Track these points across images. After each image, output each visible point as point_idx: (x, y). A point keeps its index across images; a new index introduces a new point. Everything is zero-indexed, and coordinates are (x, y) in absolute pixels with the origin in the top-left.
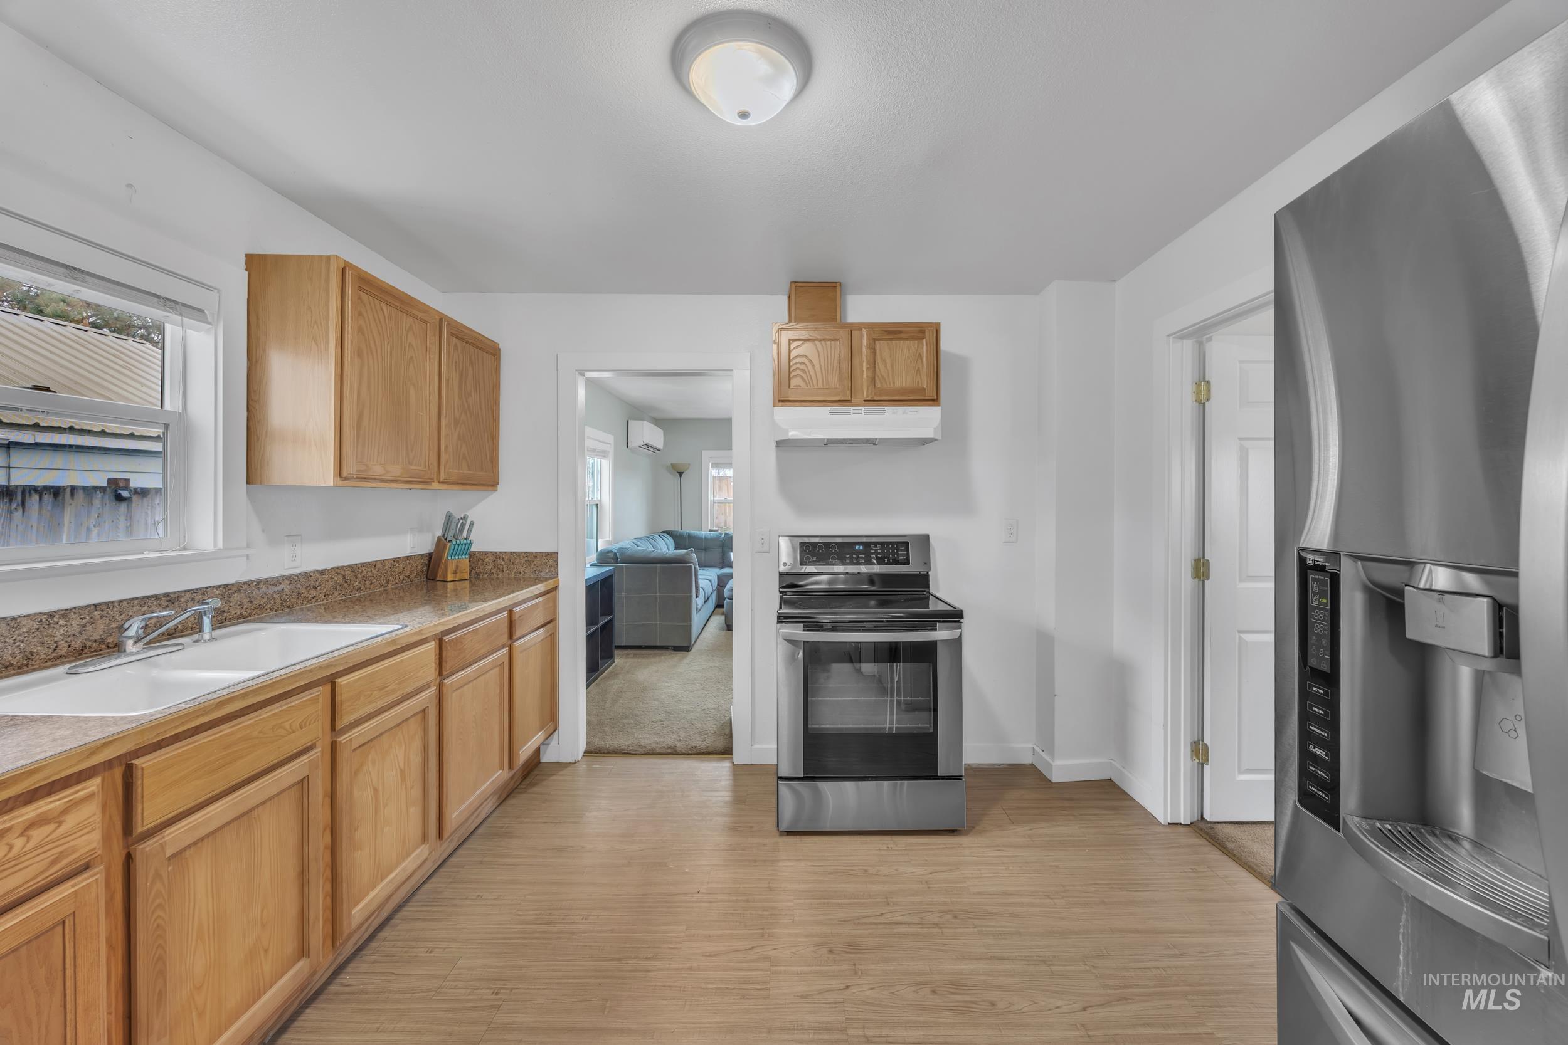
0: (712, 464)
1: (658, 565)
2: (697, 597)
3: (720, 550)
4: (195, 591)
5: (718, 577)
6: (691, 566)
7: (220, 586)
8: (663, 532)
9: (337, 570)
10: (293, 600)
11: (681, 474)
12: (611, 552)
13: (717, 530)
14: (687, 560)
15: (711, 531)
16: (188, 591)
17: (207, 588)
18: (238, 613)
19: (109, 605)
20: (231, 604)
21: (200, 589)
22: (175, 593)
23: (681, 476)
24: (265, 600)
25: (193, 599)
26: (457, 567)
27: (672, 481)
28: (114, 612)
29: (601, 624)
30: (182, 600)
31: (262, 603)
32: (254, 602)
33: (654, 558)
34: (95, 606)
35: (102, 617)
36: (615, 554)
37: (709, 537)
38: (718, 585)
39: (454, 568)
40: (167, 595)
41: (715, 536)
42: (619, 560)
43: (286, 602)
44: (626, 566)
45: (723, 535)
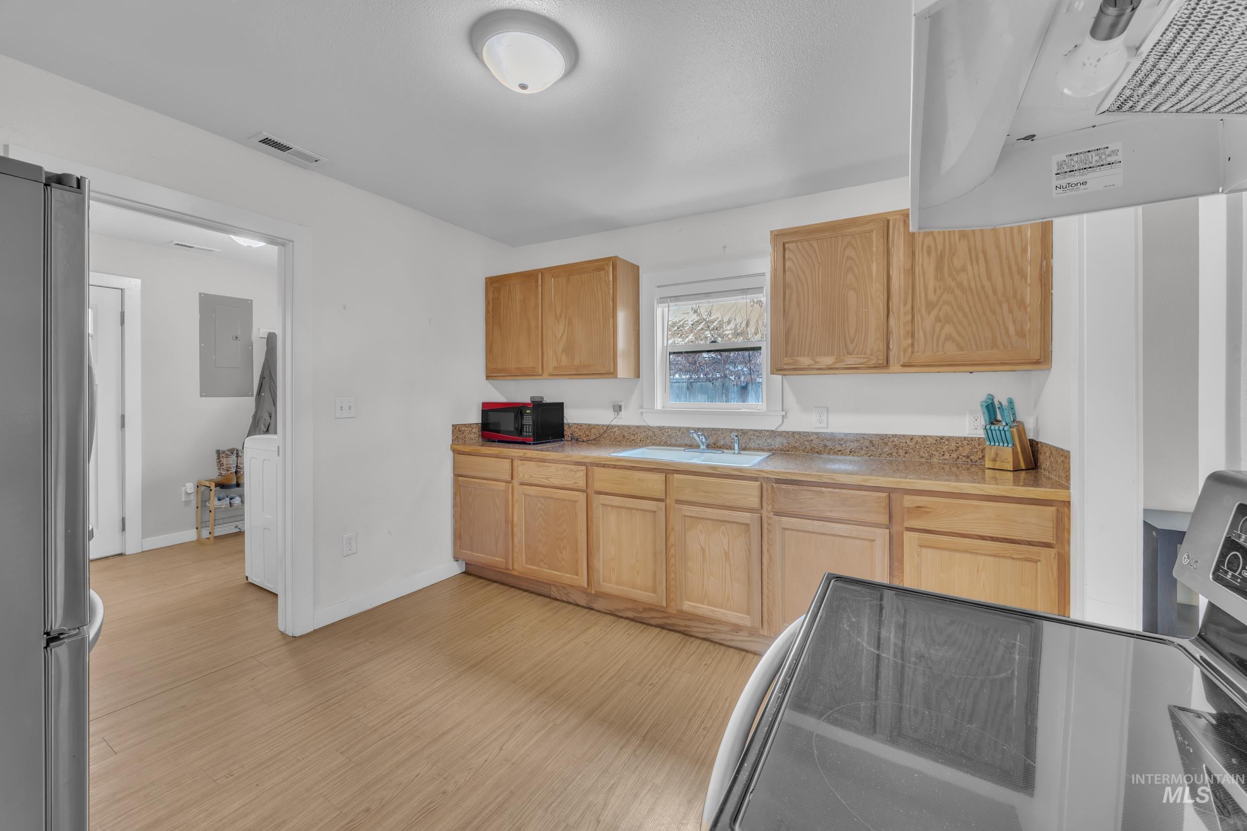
4: (756, 431)
7: (769, 431)
9: (863, 436)
10: (820, 449)
16: (753, 430)
17: (762, 430)
18: (781, 448)
19: (718, 430)
20: (776, 442)
21: (759, 430)
22: (746, 430)
24: (798, 444)
25: (754, 435)
26: (997, 454)
28: (719, 433)
30: (749, 434)
31: (796, 445)
32: (791, 444)
34: (713, 429)
35: (715, 434)
39: (993, 455)
40: (742, 430)
43: (814, 448)
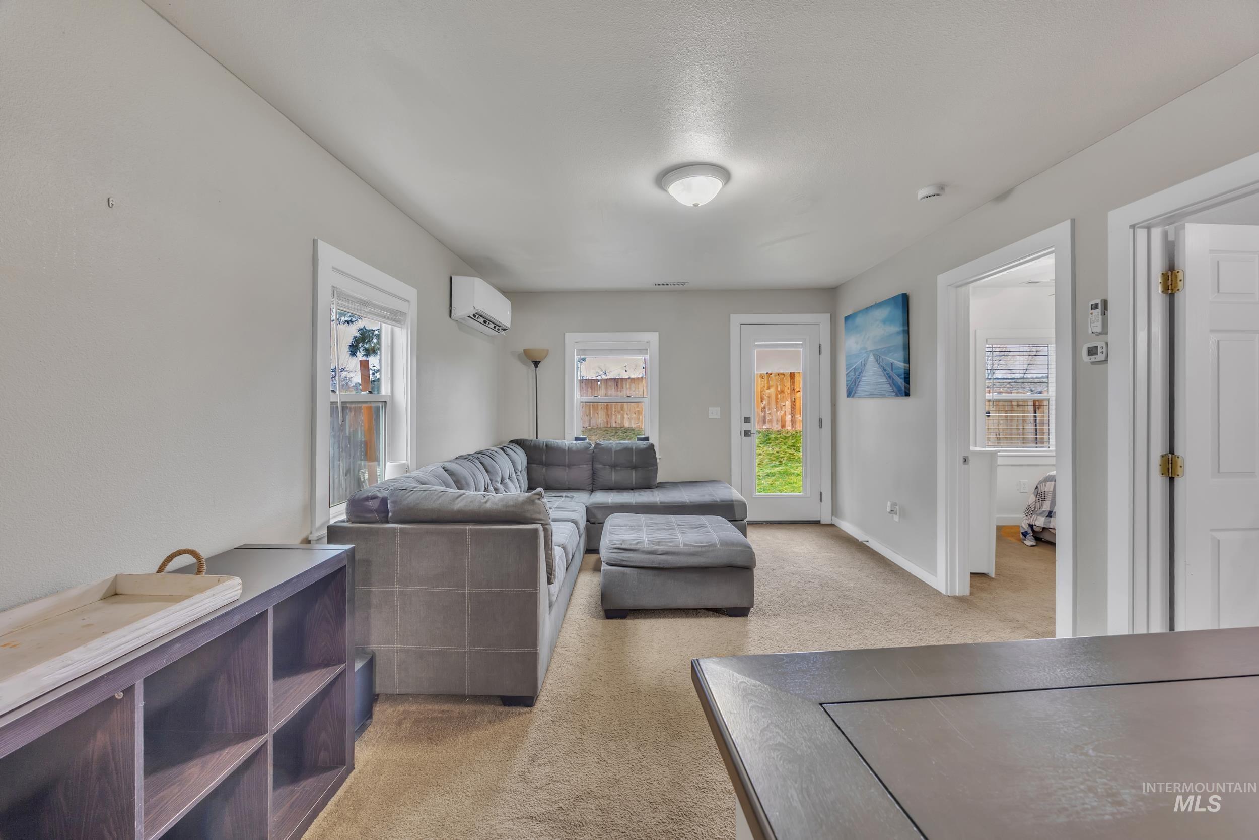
0: (579, 351)
1: (469, 527)
2: (550, 582)
3: (589, 466)
5: (587, 509)
6: (536, 531)
8: (512, 442)
11: (536, 364)
12: (374, 498)
13: (584, 439)
14: (528, 515)
15: (577, 439)
23: (536, 366)
27: (525, 372)
29: (275, 725)
33: (459, 512)
36: (384, 501)
37: (574, 449)
38: (588, 520)
41: (583, 446)
42: (390, 514)
44: (401, 528)
45: (593, 446)
